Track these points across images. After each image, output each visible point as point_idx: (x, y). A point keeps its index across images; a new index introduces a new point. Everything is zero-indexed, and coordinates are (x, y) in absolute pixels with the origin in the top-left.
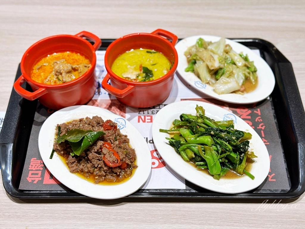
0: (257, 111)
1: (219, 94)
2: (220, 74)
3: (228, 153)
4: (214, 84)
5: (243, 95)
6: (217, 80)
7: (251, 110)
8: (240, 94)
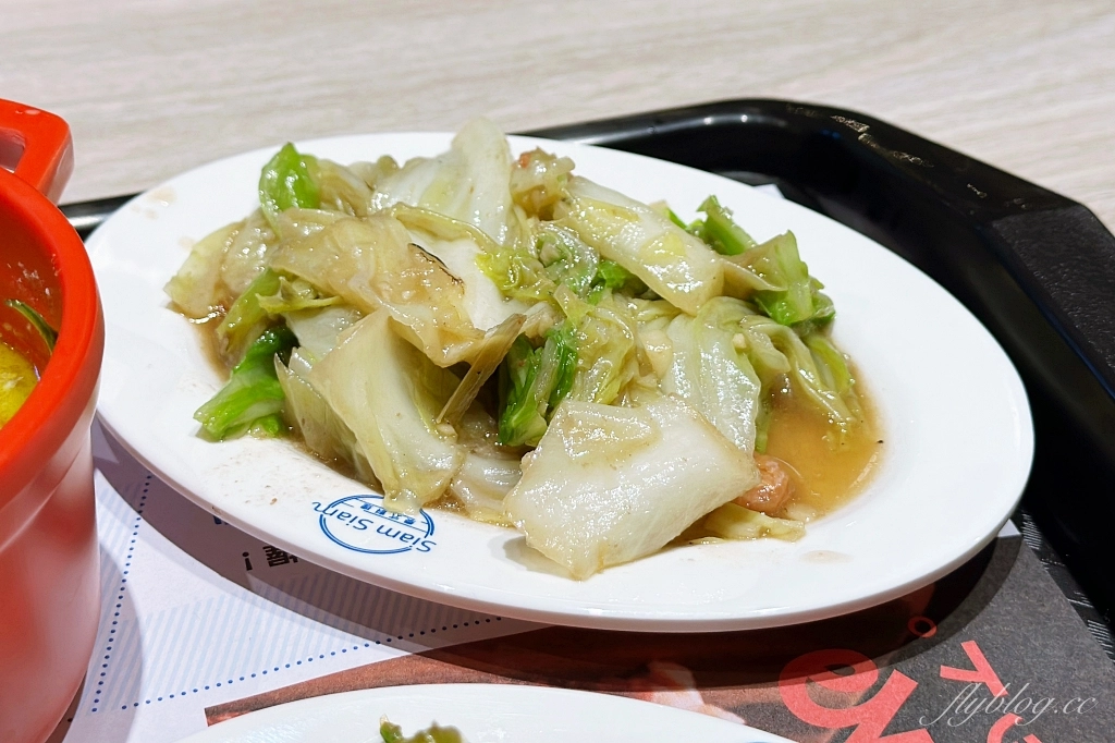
0: (968, 665)
1: (576, 575)
2: (539, 389)
4: (499, 496)
5: (794, 535)
6: (516, 451)
7: (910, 664)
8: (764, 533)
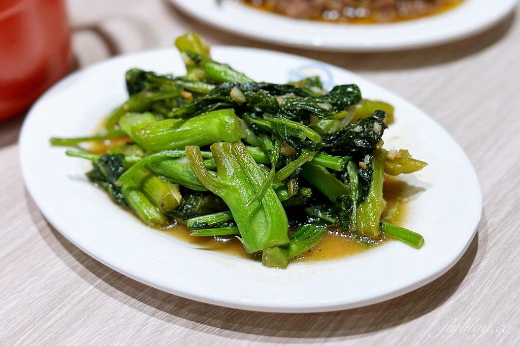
3: (306, 156)
